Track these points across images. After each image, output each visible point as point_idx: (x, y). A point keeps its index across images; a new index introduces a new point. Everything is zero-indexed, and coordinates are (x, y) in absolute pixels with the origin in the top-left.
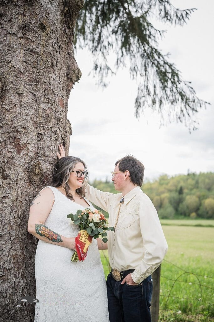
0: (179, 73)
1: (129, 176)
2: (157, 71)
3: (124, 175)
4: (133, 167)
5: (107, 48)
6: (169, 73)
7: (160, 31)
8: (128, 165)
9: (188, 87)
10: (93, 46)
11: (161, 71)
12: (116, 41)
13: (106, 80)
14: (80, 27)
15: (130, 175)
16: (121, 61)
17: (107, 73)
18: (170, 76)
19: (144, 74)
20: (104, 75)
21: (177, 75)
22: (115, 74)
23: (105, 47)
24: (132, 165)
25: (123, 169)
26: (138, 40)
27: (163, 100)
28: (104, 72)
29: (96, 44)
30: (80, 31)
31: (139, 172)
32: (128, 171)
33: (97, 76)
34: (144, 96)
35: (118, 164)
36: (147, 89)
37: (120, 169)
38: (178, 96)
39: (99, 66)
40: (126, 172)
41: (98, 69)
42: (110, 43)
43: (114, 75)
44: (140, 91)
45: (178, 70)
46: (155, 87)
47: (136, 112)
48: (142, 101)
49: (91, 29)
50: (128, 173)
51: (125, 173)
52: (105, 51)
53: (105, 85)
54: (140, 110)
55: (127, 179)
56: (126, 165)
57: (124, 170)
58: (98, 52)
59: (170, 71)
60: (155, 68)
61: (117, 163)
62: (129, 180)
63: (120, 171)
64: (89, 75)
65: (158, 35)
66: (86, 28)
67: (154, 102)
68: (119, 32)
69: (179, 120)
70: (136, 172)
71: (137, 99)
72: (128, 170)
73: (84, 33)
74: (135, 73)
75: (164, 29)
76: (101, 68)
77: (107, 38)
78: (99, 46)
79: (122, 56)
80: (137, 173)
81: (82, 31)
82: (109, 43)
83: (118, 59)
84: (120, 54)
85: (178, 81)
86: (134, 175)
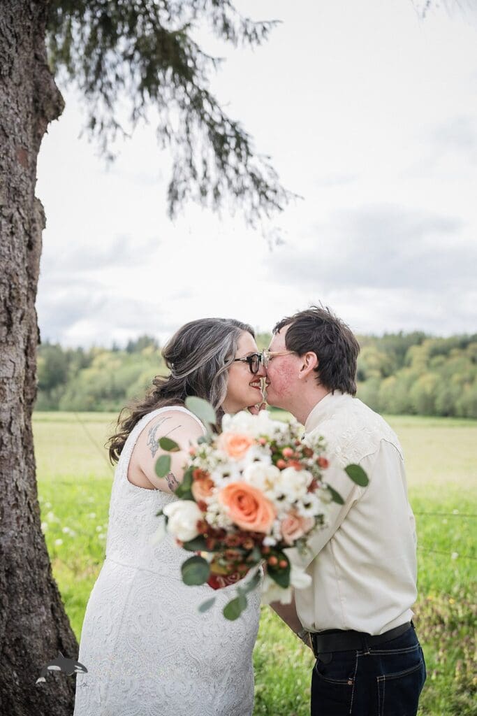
0: (249, 140)
1: (316, 370)
2: (210, 133)
3: (300, 363)
4: (328, 342)
5: (114, 86)
6: (231, 137)
7: (213, 59)
8: (315, 335)
9: (266, 165)
10: (86, 82)
11: (217, 134)
12: (131, 74)
13: (111, 148)
14: (60, 47)
15: (317, 366)
16: (140, 114)
17: (114, 136)
18: (233, 142)
19: (186, 138)
20: (109, 137)
21: (246, 142)
22: (130, 137)
23: (110, 84)
24: (325, 337)
25: (298, 346)
26: (173, 74)
27: (220, 188)
28: (109, 132)
29: (92, 78)
30: (60, 55)
31: (345, 359)
32: (315, 355)
33: (95, 140)
34: (185, 181)
35: (285, 329)
36: (191, 166)
37: (289, 346)
38: (248, 182)
39: (98, 121)
40: (308, 356)
41: (98, 127)
42: (120, 76)
43: (127, 139)
44: (178, 170)
45: (247, 135)
46: (205, 163)
47: (169, 209)
48: (180, 188)
49: (82, 52)
50: (313, 360)
51: (305, 358)
52: (110, 93)
53: (111, 158)
54: (177, 207)
55: (307, 376)
56: (310, 335)
57: (301, 348)
58: (97, 94)
59: (233, 133)
60: (206, 128)
61: (280, 326)
62: (313, 382)
63: (289, 352)
64: (80, 137)
65: (209, 66)
66: (72, 50)
67: (203, 192)
68: (137, 56)
69: (249, 225)
70: (337, 359)
71: (172, 185)
72: (312, 351)
73: (67, 59)
74: (166, 138)
75: (220, 56)
76: (102, 124)
77: (114, 66)
78: (99, 83)
79: (142, 104)
80: (341, 362)
81: (65, 54)
82: (117, 77)
83: (135, 109)
84: (139, 100)
85: (248, 153)
86: (329, 367)
